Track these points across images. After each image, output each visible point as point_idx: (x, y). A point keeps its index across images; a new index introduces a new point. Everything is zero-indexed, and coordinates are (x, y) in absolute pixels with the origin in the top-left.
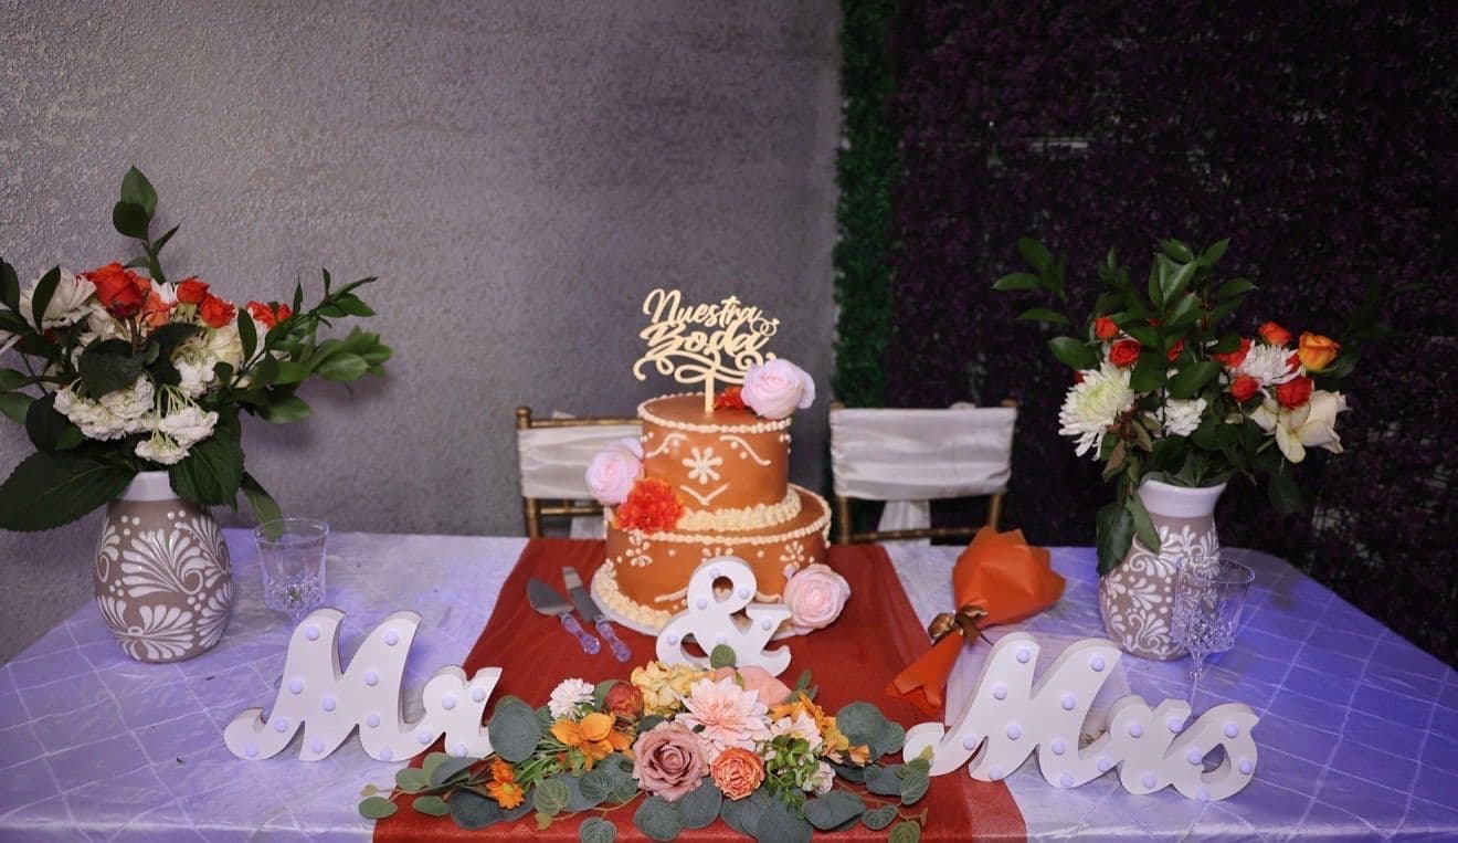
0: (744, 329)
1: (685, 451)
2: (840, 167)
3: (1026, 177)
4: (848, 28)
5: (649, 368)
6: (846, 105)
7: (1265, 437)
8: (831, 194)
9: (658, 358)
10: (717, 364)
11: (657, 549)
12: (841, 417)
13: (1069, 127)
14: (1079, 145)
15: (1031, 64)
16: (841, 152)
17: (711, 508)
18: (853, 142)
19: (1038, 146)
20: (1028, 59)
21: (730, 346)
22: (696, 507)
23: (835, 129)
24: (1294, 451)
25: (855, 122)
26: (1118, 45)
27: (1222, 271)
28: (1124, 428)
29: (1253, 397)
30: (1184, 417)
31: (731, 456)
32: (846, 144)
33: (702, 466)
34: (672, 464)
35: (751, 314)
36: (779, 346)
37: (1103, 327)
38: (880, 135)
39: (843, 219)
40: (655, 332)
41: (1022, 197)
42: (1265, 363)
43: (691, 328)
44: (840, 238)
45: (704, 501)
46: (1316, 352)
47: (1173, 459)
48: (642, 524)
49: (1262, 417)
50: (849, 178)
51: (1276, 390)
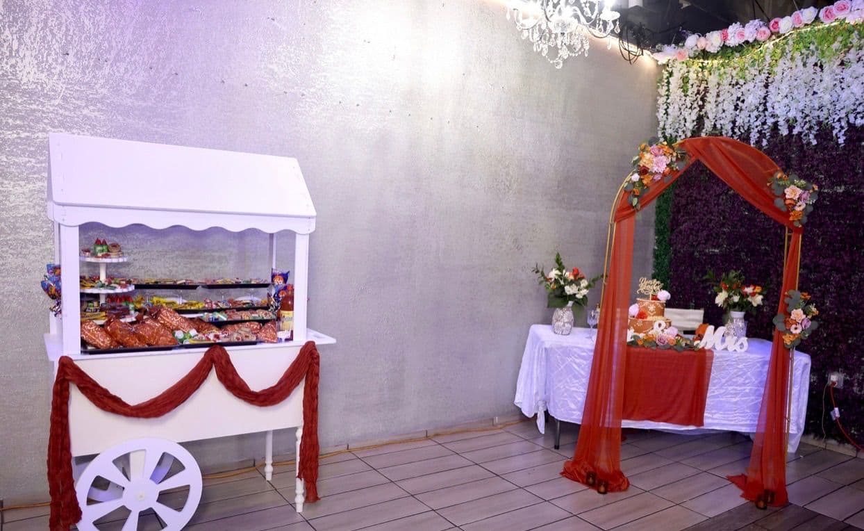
0: (657, 285)
1: (649, 305)
2: (654, 253)
3: (704, 258)
4: (657, 219)
5: (640, 291)
6: (656, 237)
7: (750, 303)
8: (652, 260)
9: (642, 289)
10: (652, 291)
11: (644, 322)
12: (666, 309)
13: (714, 247)
14: (717, 251)
15: (705, 233)
16: (654, 250)
17: (653, 316)
18: (658, 247)
19: (707, 251)
20: (704, 231)
21: (655, 288)
22: (650, 315)
23: (653, 244)
24: (755, 305)
25: (659, 242)
26: (725, 230)
27: (740, 275)
28: (726, 301)
29: (747, 296)
30: (736, 299)
31: (657, 306)
32: (656, 248)
33: (652, 308)
34: (646, 308)
35: (659, 282)
36: (664, 288)
37: (722, 285)
38: (666, 246)
39: (655, 267)
40: (641, 285)
41: (703, 262)
42: (749, 290)
43: (648, 284)
44: (654, 272)
45: (652, 314)
46: (758, 289)
47: (735, 306)
48: (641, 318)
49: (749, 299)
50: (656, 256)
51: (751, 294)
